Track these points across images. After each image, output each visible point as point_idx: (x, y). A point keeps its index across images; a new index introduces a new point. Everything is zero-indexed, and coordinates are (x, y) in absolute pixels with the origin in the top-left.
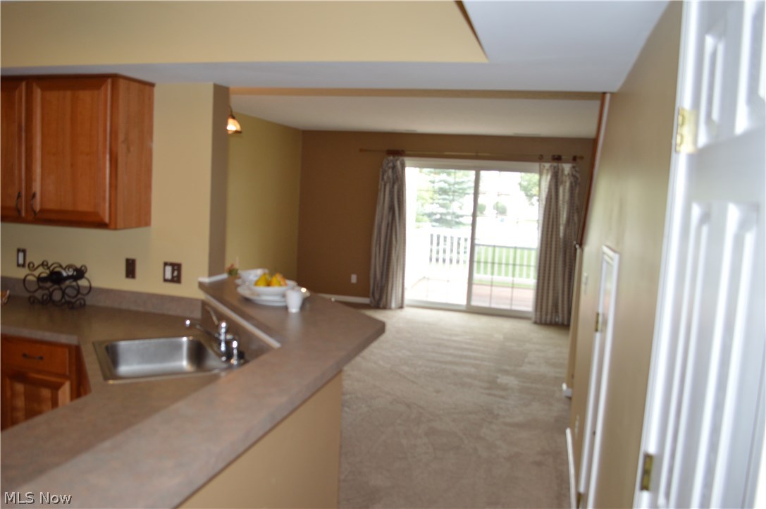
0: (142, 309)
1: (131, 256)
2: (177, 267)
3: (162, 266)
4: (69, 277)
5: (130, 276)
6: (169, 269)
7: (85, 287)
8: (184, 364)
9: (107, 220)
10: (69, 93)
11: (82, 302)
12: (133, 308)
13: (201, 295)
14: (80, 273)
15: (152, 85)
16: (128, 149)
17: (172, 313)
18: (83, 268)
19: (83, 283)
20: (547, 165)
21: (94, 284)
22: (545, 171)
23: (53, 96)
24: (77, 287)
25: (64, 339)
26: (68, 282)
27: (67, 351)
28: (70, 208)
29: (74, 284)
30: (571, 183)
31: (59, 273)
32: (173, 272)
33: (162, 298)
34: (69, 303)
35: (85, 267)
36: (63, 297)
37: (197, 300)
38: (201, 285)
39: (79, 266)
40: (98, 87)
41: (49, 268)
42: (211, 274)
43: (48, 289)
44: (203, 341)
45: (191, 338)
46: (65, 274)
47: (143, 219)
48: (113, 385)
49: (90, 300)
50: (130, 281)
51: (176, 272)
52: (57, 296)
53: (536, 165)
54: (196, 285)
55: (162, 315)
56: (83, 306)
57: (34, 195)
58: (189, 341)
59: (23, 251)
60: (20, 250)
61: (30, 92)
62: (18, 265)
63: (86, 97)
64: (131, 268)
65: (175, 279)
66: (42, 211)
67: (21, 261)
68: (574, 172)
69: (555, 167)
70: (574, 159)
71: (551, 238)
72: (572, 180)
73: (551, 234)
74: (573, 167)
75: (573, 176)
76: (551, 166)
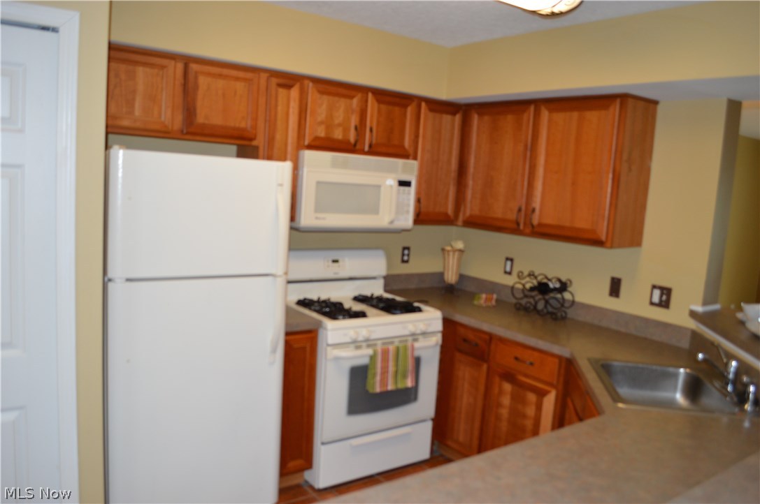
0: (623, 330)
1: (617, 275)
2: (666, 291)
3: (650, 288)
4: (555, 289)
5: (614, 294)
6: (657, 293)
7: (569, 301)
8: (679, 397)
9: (603, 238)
10: (575, 115)
11: (564, 314)
12: (614, 327)
13: (692, 324)
14: (564, 287)
15: (655, 103)
16: (630, 170)
17: (656, 338)
18: (569, 282)
19: (567, 296)
21: (578, 299)
23: (560, 117)
24: (561, 301)
25: (556, 349)
26: (552, 295)
27: (557, 361)
28: (567, 224)
29: (559, 296)
31: (546, 285)
32: (661, 296)
33: (647, 321)
34: (552, 314)
35: (571, 281)
36: (546, 307)
37: (686, 329)
38: (693, 314)
39: (564, 279)
40: (606, 107)
41: (536, 278)
42: (705, 303)
43: (533, 297)
44: (701, 376)
45: (688, 370)
46: (551, 286)
47: (635, 239)
48: (621, 409)
49: (571, 313)
50: (613, 300)
51: (665, 297)
52: (541, 306)
54: (687, 313)
55: (646, 339)
56: (564, 318)
57: (534, 210)
58: (686, 373)
59: (512, 260)
60: (507, 259)
61: (537, 115)
62: (506, 272)
63: (593, 116)
64: (615, 288)
65: (663, 303)
66: (540, 225)
67: (508, 269)
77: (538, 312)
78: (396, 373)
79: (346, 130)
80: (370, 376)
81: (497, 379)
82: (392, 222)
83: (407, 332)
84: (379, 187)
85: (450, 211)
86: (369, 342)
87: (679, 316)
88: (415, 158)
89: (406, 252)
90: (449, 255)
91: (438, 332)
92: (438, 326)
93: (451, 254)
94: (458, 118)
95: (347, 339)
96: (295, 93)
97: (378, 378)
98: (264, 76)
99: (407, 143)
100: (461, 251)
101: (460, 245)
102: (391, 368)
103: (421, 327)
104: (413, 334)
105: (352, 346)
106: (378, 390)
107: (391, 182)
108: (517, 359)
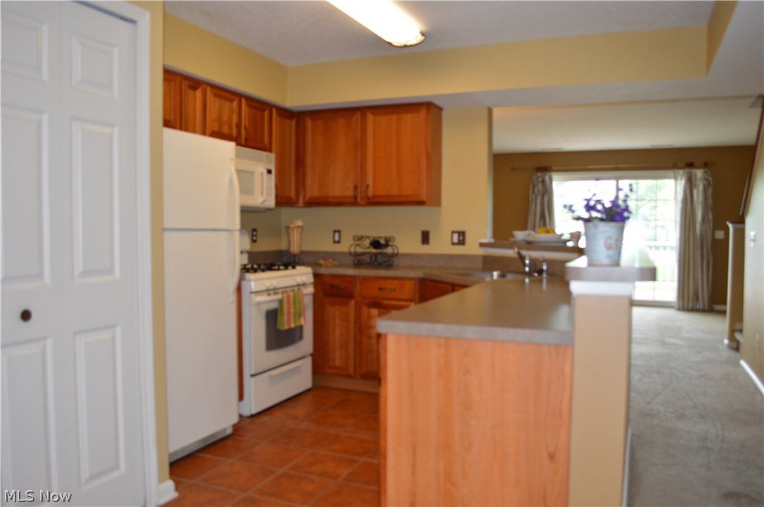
0: (435, 265)
1: (425, 229)
2: (462, 234)
3: (450, 234)
5: (426, 243)
6: (456, 237)
9: (424, 199)
10: (394, 117)
11: (391, 262)
12: (429, 265)
13: (481, 251)
14: (388, 243)
18: (391, 239)
20: (681, 172)
22: (679, 177)
25: (413, 274)
28: (396, 193)
30: (704, 186)
32: (459, 238)
33: (451, 256)
37: (478, 255)
38: (482, 245)
39: (388, 237)
40: (418, 111)
47: (437, 202)
49: (396, 262)
50: (425, 246)
51: (462, 238)
53: (671, 173)
54: (477, 245)
57: (368, 186)
58: (498, 275)
59: (339, 232)
60: (335, 231)
61: (364, 117)
62: (335, 242)
63: (408, 118)
64: (425, 238)
65: (461, 242)
66: (374, 197)
67: (337, 239)
68: (706, 176)
69: (688, 173)
70: (706, 165)
71: (689, 234)
72: (705, 182)
73: (689, 231)
74: (705, 172)
75: (706, 179)
76: (684, 173)
78: (295, 313)
79: (230, 127)
80: (279, 317)
81: (365, 309)
82: (263, 202)
83: (295, 283)
84: (253, 173)
85: (293, 194)
86: (275, 290)
87: (472, 248)
88: (270, 151)
89: (255, 233)
90: (293, 231)
91: (311, 284)
92: (310, 279)
93: (296, 229)
94: (294, 122)
95: (263, 288)
96: (199, 93)
97: (285, 318)
98: (178, 78)
99: (266, 140)
100: (302, 227)
101: (300, 223)
102: (292, 311)
103: (299, 280)
104: (299, 285)
105: (265, 293)
106: (286, 327)
107: (261, 169)
108: (380, 289)
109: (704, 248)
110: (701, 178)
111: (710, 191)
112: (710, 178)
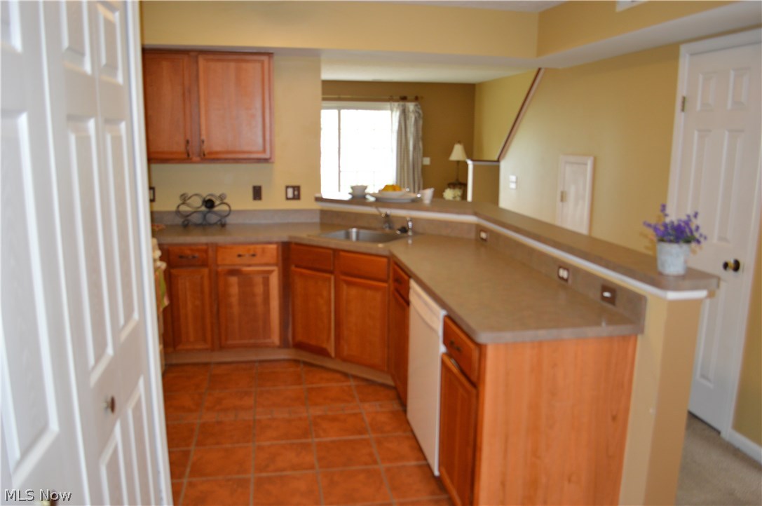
0: (269, 221)
1: (257, 184)
2: (297, 189)
3: (284, 189)
5: (257, 198)
6: (290, 191)
7: (227, 211)
9: (269, 156)
11: (222, 222)
19: (225, 207)
20: (396, 104)
21: (233, 208)
22: (395, 109)
25: (275, 238)
27: (275, 247)
30: (416, 118)
32: (294, 192)
33: (286, 211)
35: (226, 195)
37: (316, 210)
38: (318, 199)
39: (222, 195)
49: (230, 220)
50: (257, 202)
51: (297, 193)
53: (388, 105)
54: (313, 199)
57: (203, 141)
59: (153, 189)
64: (257, 193)
65: (296, 197)
66: (210, 153)
68: (418, 110)
69: (403, 106)
70: (416, 99)
71: (404, 161)
72: (417, 115)
73: (404, 159)
74: (416, 105)
75: (417, 112)
76: (399, 105)
77: (210, 225)
81: (222, 276)
87: (307, 203)
108: (240, 256)
109: (416, 173)
110: (413, 111)
111: (421, 122)
112: (421, 112)
